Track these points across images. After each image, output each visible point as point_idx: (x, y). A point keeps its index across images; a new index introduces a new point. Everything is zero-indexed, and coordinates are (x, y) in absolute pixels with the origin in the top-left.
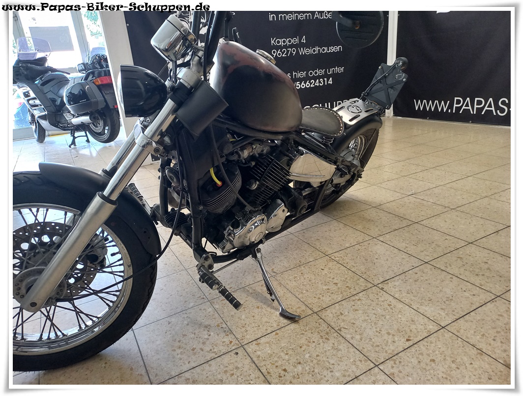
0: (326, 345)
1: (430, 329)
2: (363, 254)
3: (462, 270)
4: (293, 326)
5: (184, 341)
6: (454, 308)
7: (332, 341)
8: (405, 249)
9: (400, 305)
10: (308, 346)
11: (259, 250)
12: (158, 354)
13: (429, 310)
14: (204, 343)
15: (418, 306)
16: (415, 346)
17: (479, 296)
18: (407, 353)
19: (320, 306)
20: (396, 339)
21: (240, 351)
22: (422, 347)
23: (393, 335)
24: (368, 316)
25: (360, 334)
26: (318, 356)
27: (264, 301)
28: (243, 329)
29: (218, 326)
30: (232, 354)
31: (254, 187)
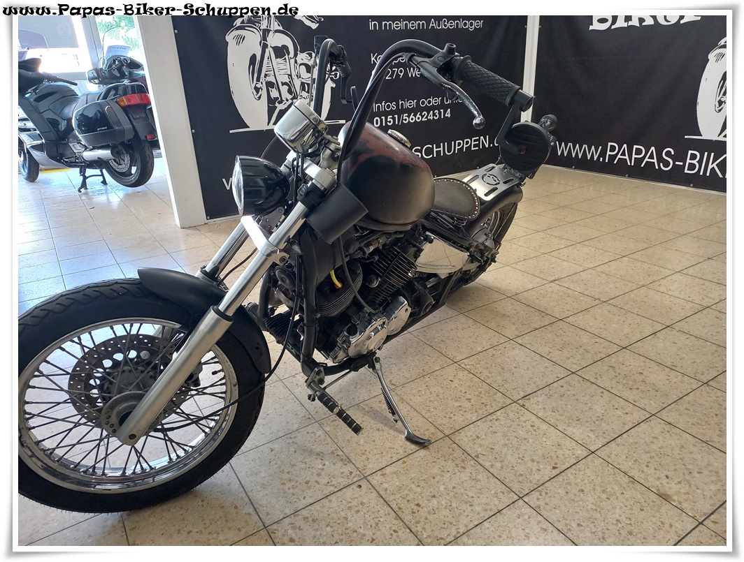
0: (462, 475)
1: (579, 454)
2: (499, 361)
3: (614, 382)
4: (422, 452)
5: (294, 472)
6: (604, 429)
7: (469, 470)
8: (548, 355)
9: (544, 426)
10: (443, 476)
11: (378, 360)
12: (264, 488)
13: (576, 431)
14: (319, 475)
15: (565, 427)
16: (563, 474)
17: (632, 414)
18: (553, 483)
19: (452, 428)
20: (541, 467)
21: (363, 483)
22: (570, 475)
23: (538, 462)
24: (508, 440)
25: (501, 462)
26: (454, 488)
27: (385, 421)
28: (364, 457)
29: (333, 453)
30: (354, 486)
31: (375, 284)
